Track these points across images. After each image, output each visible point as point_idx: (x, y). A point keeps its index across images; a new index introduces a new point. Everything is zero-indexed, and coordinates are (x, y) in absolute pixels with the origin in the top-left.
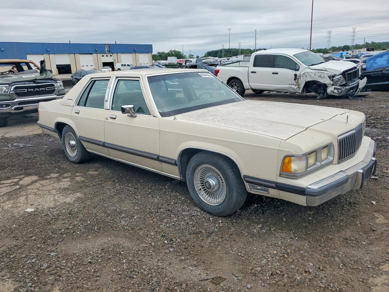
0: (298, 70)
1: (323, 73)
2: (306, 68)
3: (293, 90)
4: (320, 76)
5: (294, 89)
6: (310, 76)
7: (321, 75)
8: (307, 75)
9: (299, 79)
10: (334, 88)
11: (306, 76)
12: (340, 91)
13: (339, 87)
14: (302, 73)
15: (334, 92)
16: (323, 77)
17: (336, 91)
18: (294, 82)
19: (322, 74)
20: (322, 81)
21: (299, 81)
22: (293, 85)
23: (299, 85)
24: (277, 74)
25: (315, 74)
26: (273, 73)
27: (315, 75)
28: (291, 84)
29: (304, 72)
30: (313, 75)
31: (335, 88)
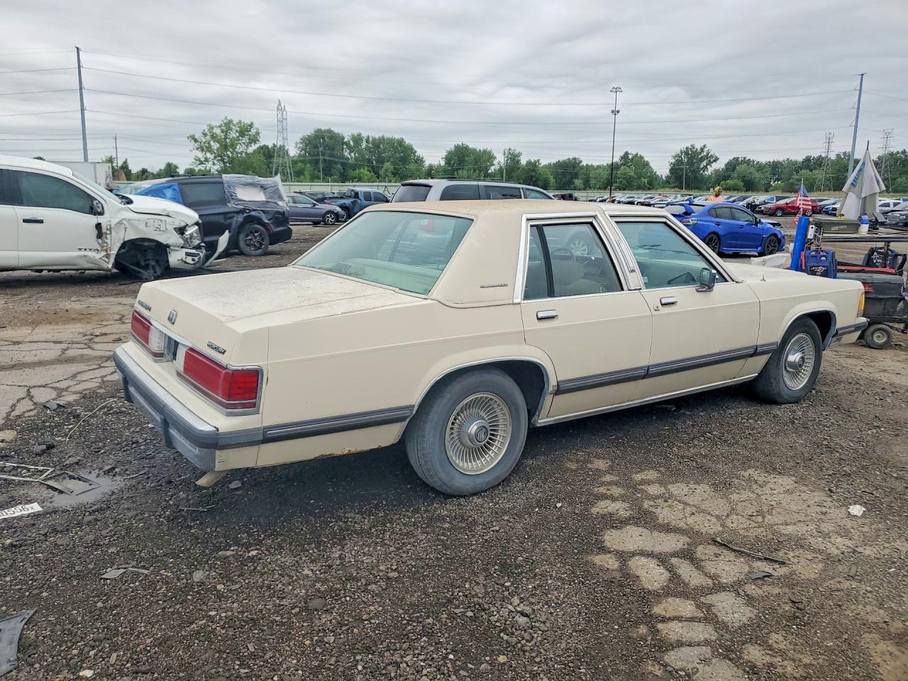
0: (101, 214)
1: (163, 222)
2: (122, 209)
3: (88, 262)
4: (158, 229)
5: (92, 261)
6: (134, 227)
7: (160, 225)
8: (127, 225)
9: (108, 236)
10: (186, 253)
11: (125, 228)
12: (196, 259)
13: (194, 251)
14: (114, 221)
15: (186, 263)
16: (165, 229)
17: (189, 260)
18: (94, 243)
19: (160, 223)
20: (162, 239)
21: (108, 241)
22: (91, 250)
23: (107, 251)
24: (41, 222)
25: (146, 223)
26: (25, 221)
27: (146, 226)
28: (85, 249)
29: (119, 220)
30: (142, 226)
31: (188, 254)
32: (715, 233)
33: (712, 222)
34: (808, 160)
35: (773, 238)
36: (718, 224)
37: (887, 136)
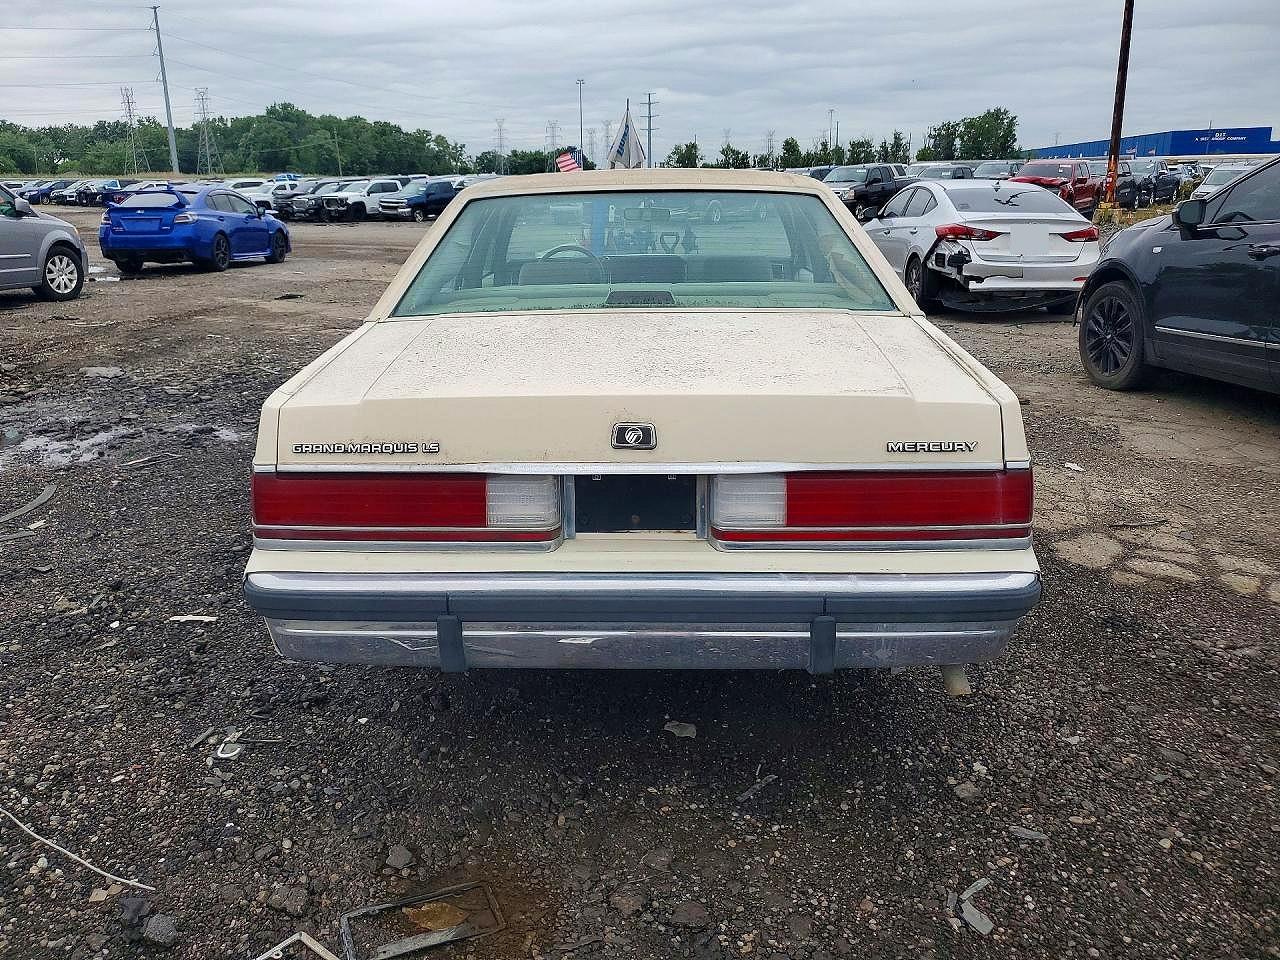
32: (221, 232)
33: (213, 216)
34: (101, 126)
35: (279, 235)
36: (221, 218)
37: (202, 97)
